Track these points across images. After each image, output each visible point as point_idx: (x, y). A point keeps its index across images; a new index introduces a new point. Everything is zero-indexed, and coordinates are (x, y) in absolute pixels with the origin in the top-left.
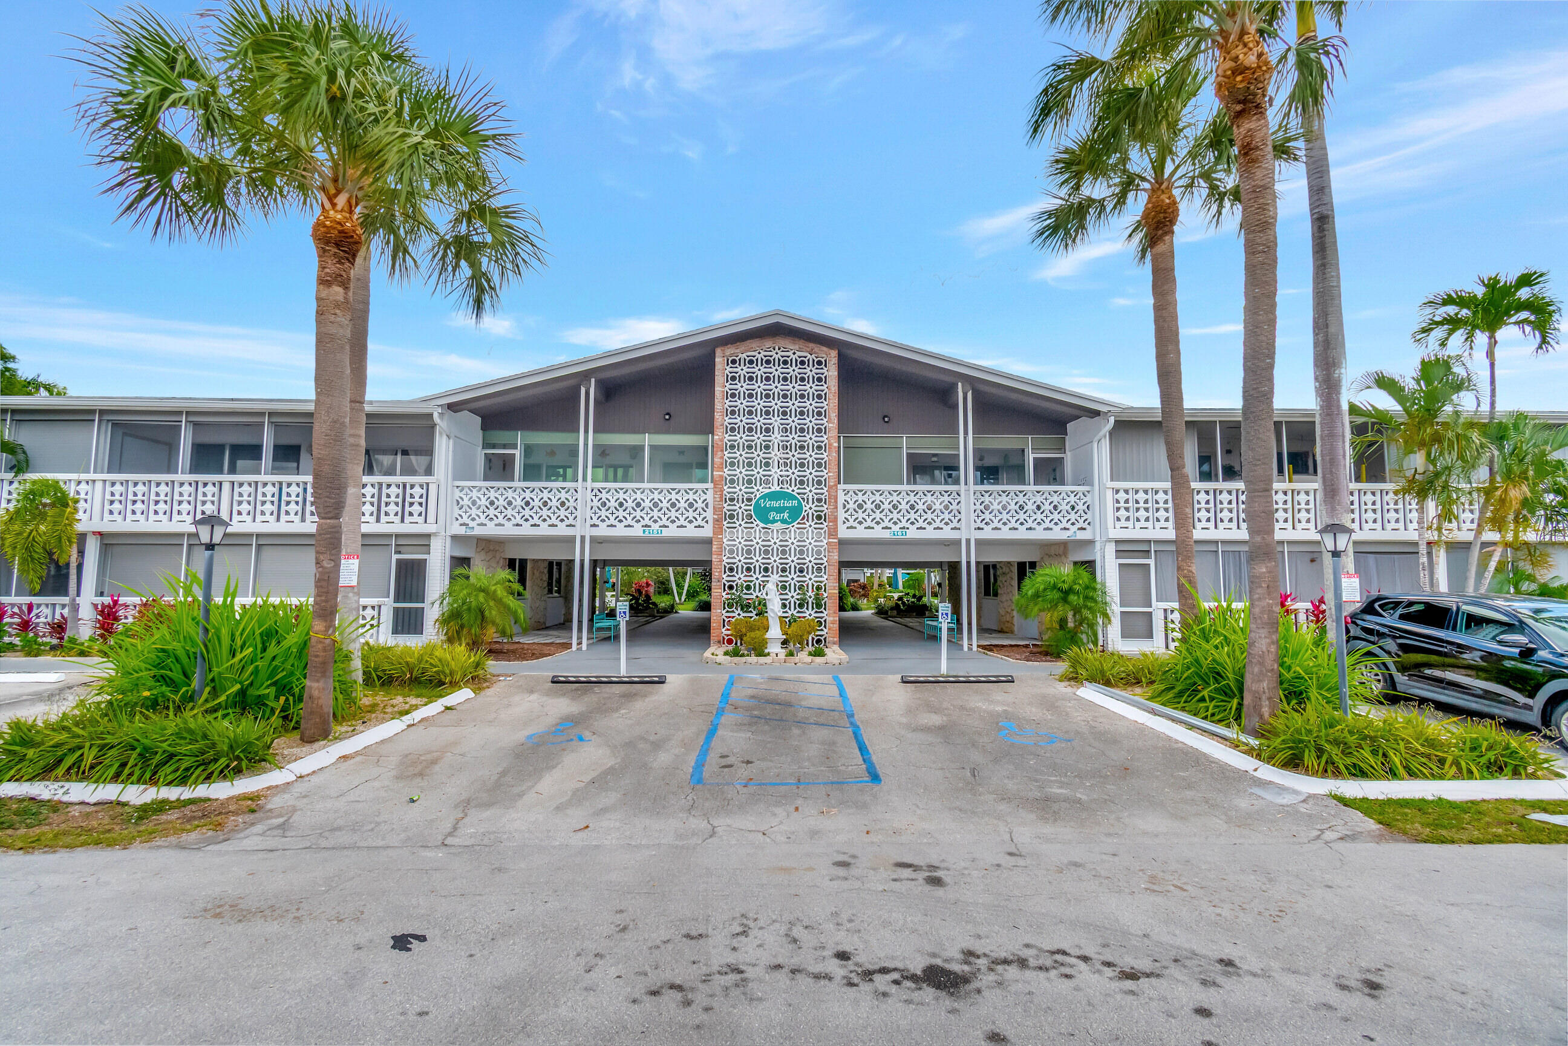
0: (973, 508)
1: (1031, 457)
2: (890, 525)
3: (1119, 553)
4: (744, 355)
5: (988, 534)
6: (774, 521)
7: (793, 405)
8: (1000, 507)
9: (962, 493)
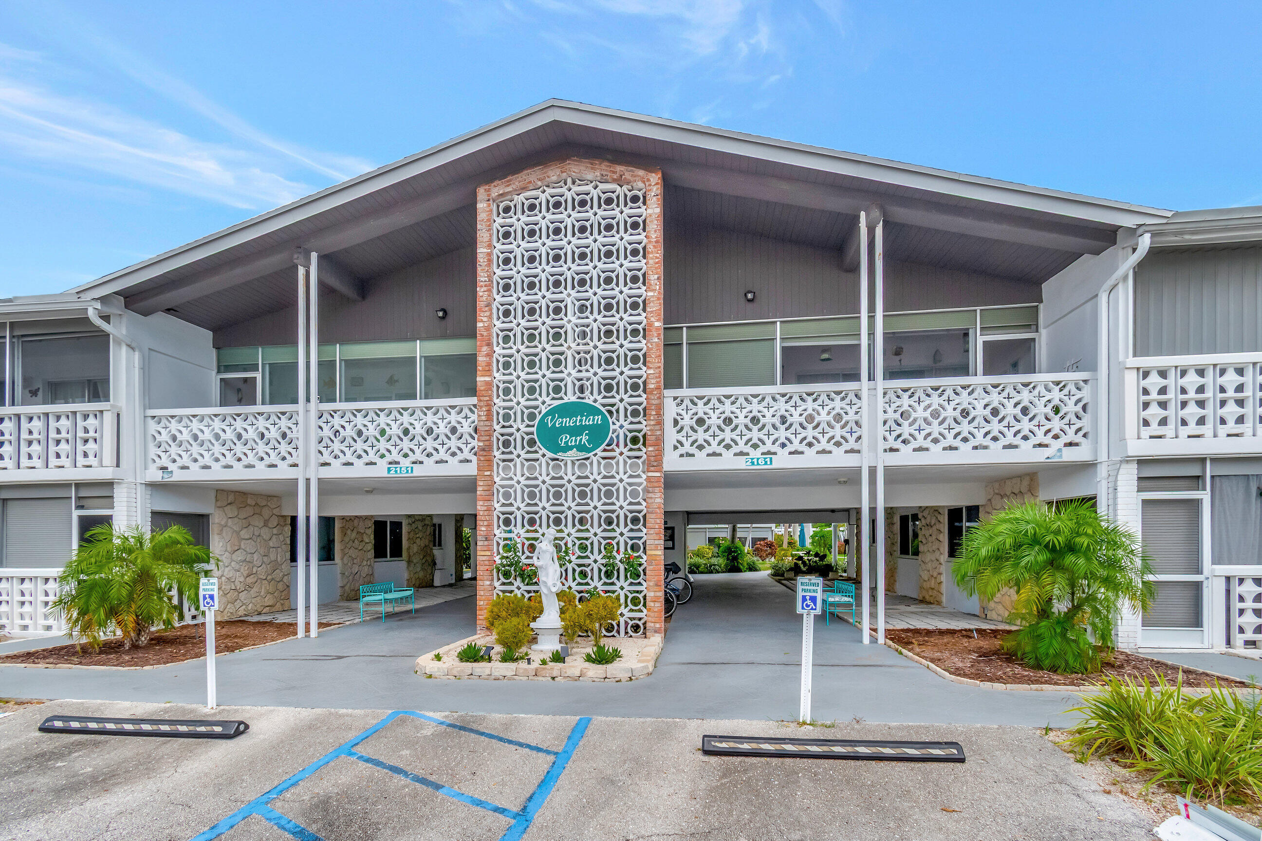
0: (881, 417)
1: (979, 341)
2: (747, 449)
3: (1145, 483)
4: (521, 197)
5: (906, 457)
6: (567, 448)
7: (595, 268)
8: (927, 414)
9: (865, 394)
